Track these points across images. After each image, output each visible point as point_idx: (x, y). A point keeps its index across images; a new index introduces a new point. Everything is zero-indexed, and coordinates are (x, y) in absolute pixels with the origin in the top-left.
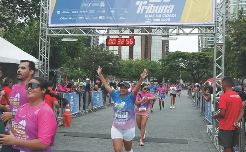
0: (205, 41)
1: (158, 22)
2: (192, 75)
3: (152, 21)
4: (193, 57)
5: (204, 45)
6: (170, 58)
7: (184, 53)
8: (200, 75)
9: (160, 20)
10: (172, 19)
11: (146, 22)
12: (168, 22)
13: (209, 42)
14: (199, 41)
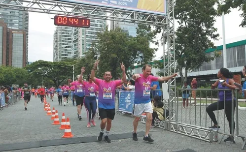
0: (60, 54)
1: (115, 5)
2: (54, 80)
3: (109, 3)
4: (55, 66)
5: (59, 57)
6: (34, 66)
7: (46, 62)
8: (60, 81)
9: (118, 3)
10: (129, 4)
11: (103, 2)
12: (125, 6)
13: (63, 55)
14: (54, 54)
